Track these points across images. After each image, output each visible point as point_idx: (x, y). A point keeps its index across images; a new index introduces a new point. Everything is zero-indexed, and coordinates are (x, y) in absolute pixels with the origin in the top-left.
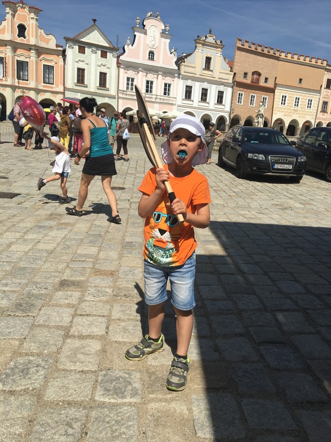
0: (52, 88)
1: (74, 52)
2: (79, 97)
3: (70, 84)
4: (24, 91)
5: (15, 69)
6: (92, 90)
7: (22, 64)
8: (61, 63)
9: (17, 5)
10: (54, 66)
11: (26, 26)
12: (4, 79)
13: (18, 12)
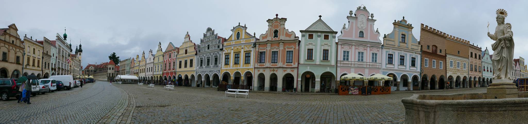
0: (292, 65)
1: (306, 39)
2: (308, 69)
3: (302, 61)
4: (274, 70)
5: (270, 57)
6: (318, 63)
7: (275, 53)
8: (297, 48)
9: (274, 20)
10: (293, 50)
11: (278, 30)
12: (264, 64)
13: (274, 24)
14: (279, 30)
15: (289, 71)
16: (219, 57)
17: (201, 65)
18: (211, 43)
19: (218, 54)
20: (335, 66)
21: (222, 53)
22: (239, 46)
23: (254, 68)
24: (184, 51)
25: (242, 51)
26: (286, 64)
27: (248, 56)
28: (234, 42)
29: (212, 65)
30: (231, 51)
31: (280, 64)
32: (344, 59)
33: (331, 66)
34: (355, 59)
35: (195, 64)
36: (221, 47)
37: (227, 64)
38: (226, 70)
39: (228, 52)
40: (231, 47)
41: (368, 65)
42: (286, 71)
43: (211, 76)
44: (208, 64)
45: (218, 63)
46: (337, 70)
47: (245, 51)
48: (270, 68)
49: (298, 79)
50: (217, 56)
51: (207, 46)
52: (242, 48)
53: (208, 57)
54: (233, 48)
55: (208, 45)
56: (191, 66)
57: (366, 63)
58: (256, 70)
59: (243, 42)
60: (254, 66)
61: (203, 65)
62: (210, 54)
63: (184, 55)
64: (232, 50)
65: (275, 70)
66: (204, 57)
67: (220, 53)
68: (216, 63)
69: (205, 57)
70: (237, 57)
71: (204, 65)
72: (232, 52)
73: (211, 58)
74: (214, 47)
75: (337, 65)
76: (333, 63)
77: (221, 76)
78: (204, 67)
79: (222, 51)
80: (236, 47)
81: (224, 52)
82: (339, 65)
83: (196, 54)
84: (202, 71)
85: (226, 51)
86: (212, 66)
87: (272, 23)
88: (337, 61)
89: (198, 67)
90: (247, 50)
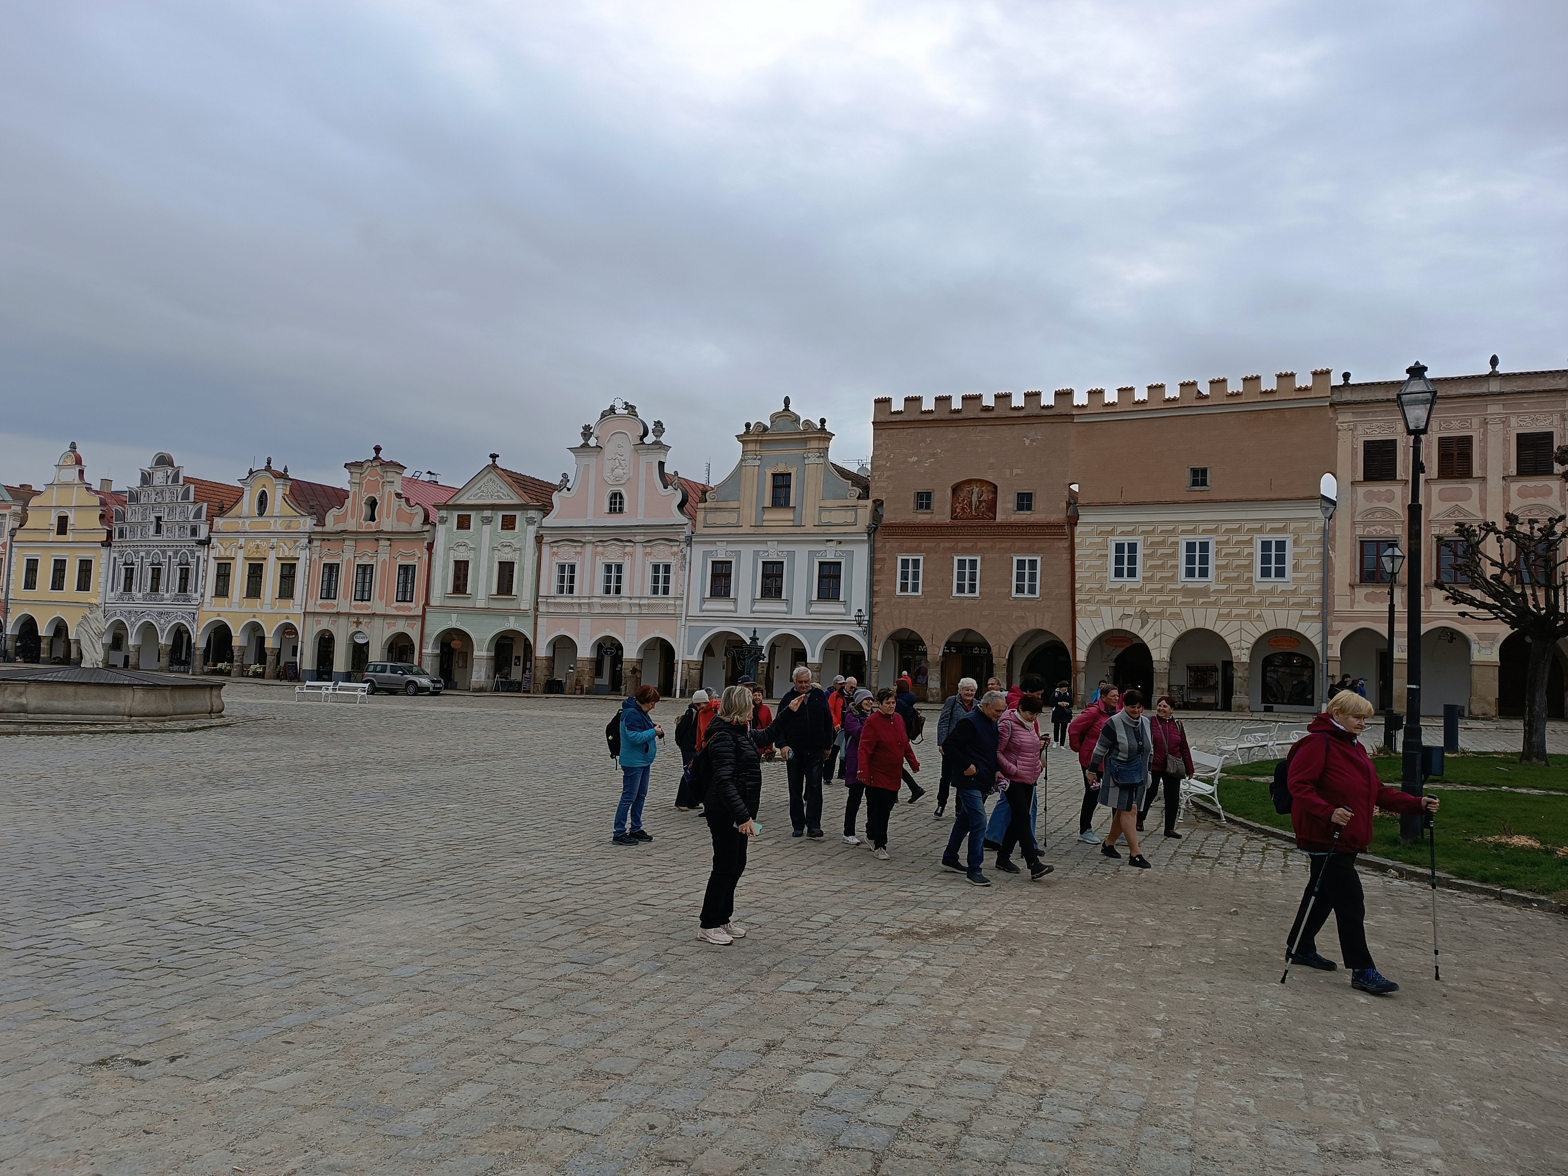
0: (410, 609)
1: (449, 530)
2: (454, 622)
3: (436, 600)
4: (361, 620)
5: (352, 583)
6: (480, 604)
7: (365, 570)
8: (426, 557)
9: (366, 466)
10: (417, 564)
11: (377, 499)
12: (335, 602)
13: (368, 477)
14: (382, 497)
15: (401, 627)
16: (193, 567)
17: (128, 588)
18: (167, 510)
19: (193, 557)
20: (531, 613)
21: (206, 554)
22: (262, 539)
23: (303, 615)
24: (55, 522)
25: (272, 556)
26: (396, 604)
27: (288, 572)
28: (248, 521)
29: (167, 591)
30: (236, 553)
31: (377, 605)
32: (561, 590)
33: (520, 614)
34: (592, 588)
35: (102, 580)
36: (203, 534)
37: (222, 590)
38: (219, 615)
39: (228, 554)
40: (238, 539)
41: (635, 605)
42: (394, 624)
43: (163, 631)
44: (155, 588)
45: (189, 588)
46: (536, 624)
47: (278, 558)
48: (349, 615)
49: (424, 651)
50: (188, 564)
51: (153, 519)
52: (272, 548)
53: (156, 562)
54: (243, 543)
55: (159, 519)
56: (84, 584)
57: (628, 601)
58: (309, 620)
59: (275, 525)
60: (303, 607)
61: (134, 587)
62: (164, 552)
63: (53, 536)
64: (241, 548)
65: (361, 623)
66: (140, 560)
67: (197, 554)
68: (183, 588)
69: (142, 557)
70: (256, 571)
71: (140, 591)
72: (241, 554)
73: (164, 569)
74: (180, 530)
75: (536, 609)
76: (526, 602)
77: (199, 633)
78: (140, 595)
79: (206, 549)
80: (254, 539)
81: (213, 554)
82: (542, 608)
83: (107, 544)
84: (130, 612)
85: (219, 549)
86: (167, 596)
87: (361, 474)
88: (537, 596)
89: (112, 594)
90: (287, 554)
